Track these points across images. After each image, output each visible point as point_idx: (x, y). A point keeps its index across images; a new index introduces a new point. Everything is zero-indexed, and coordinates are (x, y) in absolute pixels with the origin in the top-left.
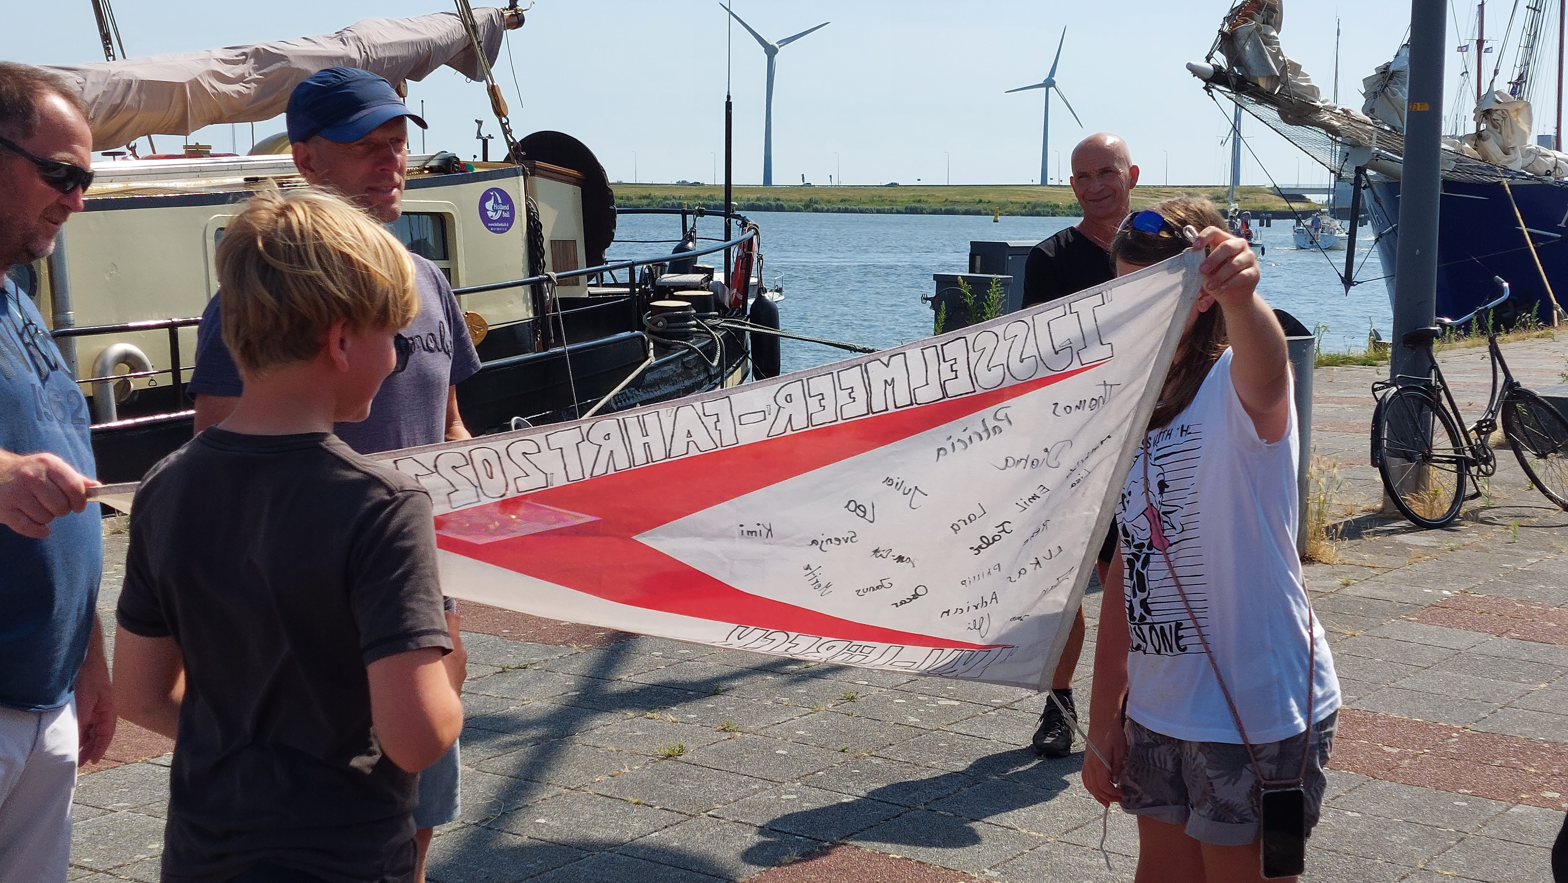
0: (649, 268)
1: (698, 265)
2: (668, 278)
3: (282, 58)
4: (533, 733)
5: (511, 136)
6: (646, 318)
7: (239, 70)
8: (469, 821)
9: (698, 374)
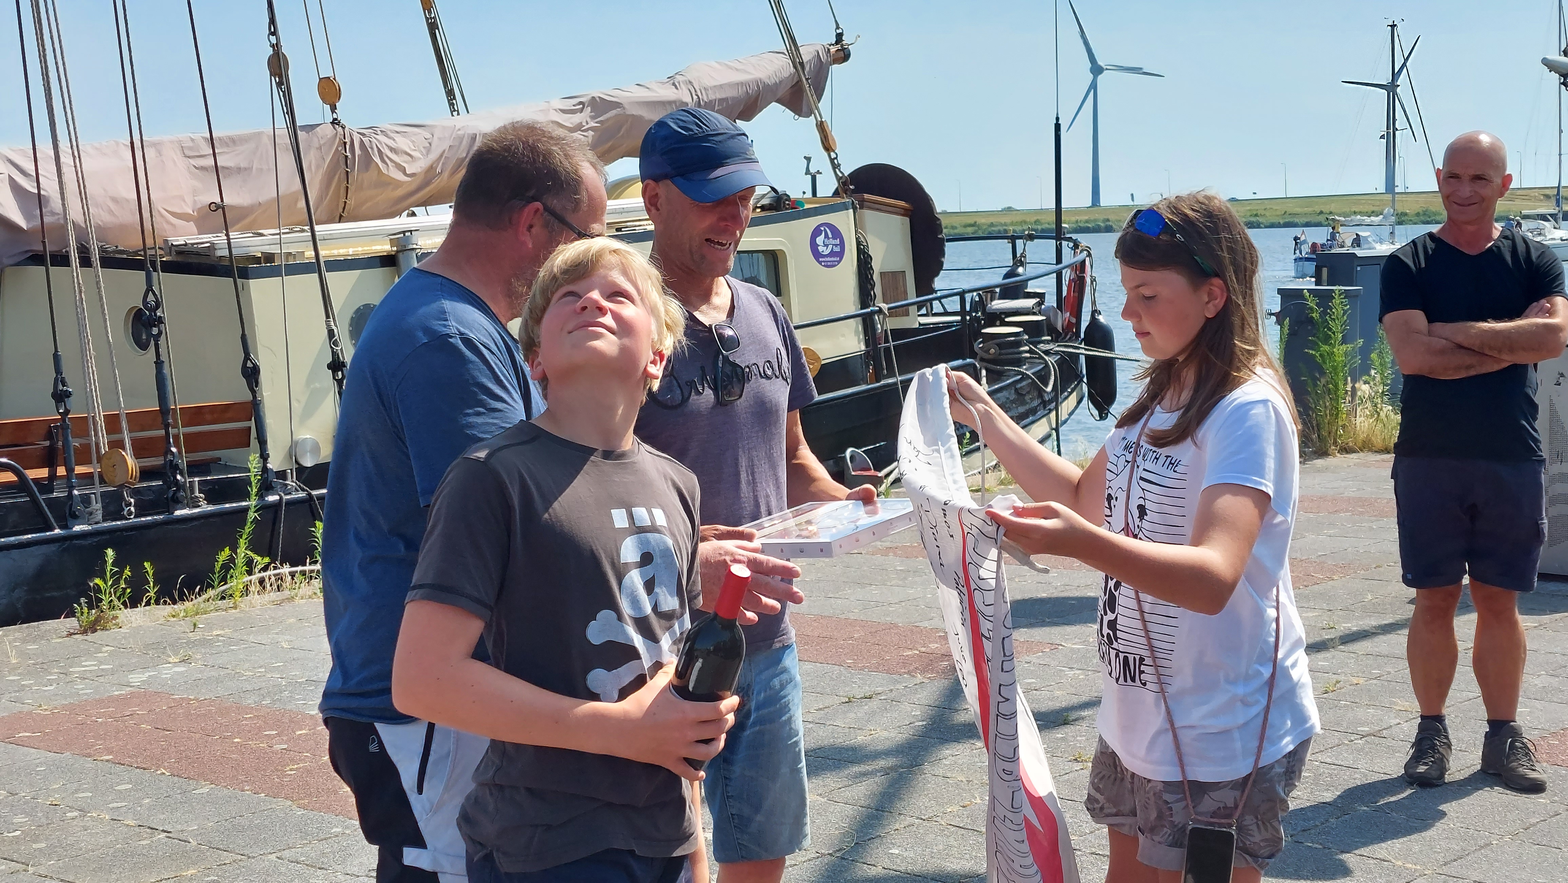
0: (979, 295)
1: (1029, 290)
2: (998, 304)
3: (617, 105)
4: (882, 763)
5: (839, 170)
6: (978, 345)
7: (577, 119)
8: (823, 852)
9: (1032, 400)
